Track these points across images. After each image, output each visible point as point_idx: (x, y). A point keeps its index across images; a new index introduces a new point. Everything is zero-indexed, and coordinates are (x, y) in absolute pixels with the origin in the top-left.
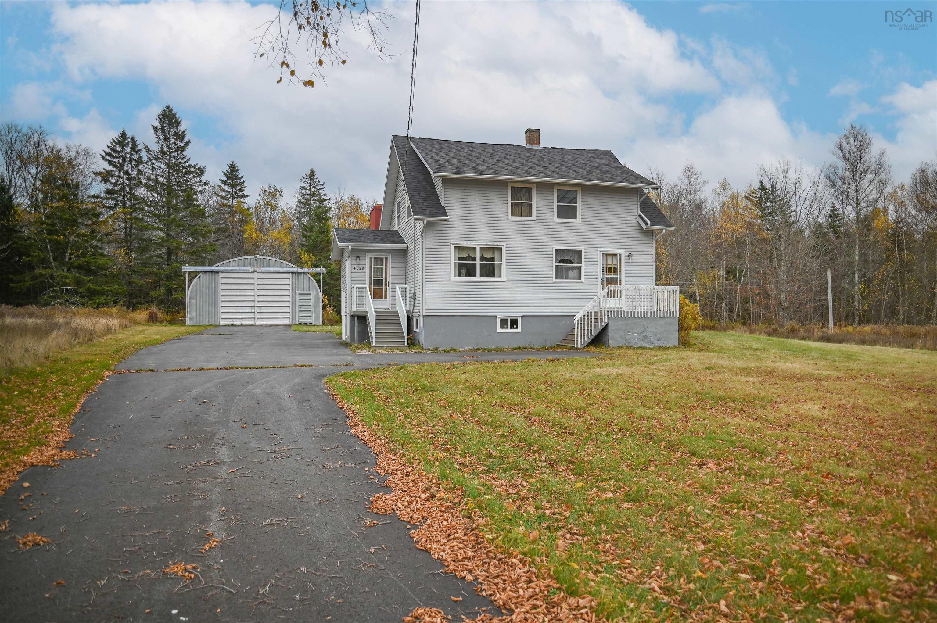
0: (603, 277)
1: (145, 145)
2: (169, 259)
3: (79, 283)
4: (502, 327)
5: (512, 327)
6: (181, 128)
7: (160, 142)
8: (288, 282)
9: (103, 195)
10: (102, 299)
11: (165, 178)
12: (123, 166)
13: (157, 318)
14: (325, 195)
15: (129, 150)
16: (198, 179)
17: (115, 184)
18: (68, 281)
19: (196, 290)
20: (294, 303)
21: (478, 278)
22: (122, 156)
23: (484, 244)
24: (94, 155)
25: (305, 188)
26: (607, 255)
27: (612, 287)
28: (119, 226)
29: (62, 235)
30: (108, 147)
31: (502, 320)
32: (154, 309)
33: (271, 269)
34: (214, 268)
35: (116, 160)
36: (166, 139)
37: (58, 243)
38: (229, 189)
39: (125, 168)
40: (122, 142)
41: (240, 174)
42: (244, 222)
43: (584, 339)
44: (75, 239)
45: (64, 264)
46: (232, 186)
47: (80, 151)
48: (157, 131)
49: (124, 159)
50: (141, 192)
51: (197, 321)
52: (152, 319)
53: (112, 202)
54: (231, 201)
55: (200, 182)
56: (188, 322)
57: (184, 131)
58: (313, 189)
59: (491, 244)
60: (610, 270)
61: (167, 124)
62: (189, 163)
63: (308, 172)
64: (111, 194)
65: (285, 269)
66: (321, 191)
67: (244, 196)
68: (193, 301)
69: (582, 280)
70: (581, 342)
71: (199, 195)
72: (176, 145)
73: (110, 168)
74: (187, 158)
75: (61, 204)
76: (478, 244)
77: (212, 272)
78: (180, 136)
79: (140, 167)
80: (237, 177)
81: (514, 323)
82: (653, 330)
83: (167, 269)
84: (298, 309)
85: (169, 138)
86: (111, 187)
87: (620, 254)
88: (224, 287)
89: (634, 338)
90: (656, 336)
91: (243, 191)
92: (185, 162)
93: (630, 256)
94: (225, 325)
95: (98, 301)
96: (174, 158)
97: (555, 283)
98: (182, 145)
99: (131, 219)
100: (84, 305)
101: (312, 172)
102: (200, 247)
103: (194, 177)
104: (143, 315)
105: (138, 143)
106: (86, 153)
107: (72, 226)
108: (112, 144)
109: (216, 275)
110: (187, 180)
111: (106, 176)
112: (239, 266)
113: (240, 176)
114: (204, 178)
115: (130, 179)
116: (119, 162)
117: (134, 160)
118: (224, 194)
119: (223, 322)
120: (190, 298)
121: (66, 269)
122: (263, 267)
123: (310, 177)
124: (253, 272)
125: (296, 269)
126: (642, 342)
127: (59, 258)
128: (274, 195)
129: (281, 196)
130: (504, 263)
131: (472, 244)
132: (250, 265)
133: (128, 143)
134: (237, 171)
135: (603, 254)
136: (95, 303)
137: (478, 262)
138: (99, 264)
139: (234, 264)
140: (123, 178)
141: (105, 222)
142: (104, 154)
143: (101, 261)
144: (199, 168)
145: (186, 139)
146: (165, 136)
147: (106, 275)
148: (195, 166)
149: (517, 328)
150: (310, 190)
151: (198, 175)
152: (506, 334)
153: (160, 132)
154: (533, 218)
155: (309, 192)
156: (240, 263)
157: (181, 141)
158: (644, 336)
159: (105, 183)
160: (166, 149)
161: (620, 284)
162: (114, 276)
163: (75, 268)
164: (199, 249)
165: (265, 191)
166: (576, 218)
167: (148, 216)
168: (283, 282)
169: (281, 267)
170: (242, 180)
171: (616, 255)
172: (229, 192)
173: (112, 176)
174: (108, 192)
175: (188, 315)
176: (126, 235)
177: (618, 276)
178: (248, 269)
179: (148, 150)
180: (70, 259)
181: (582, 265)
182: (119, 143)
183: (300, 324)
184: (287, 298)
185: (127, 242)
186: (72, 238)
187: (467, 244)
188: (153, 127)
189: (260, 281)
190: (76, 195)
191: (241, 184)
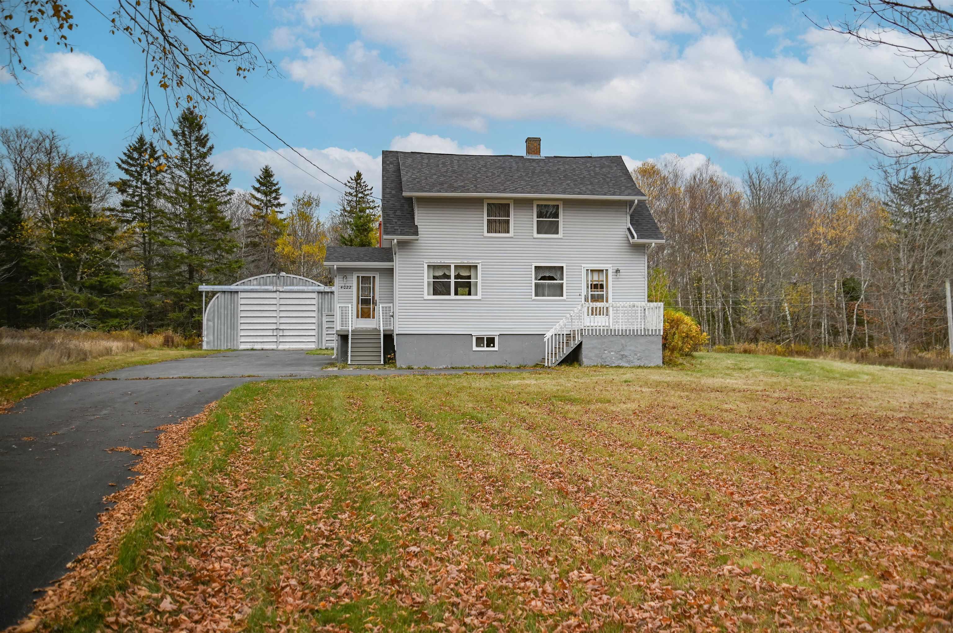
0: (588, 294)
1: (163, 151)
2: (191, 278)
3: (91, 304)
4: (478, 345)
5: (488, 346)
6: (204, 132)
7: (181, 148)
8: (314, 302)
9: (120, 208)
10: (115, 321)
11: (186, 188)
12: (141, 175)
13: (173, 342)
14: (373, 201)
15: (147, 157)
16: (222, 189)
17: (133, 196)
18: (78, 302)
19: (214, 311)
20: (320, 325)
21: (453, 296)
22: (140, 164)
23: (459, 262)
24: (107, 165)
25: (351, 194)
26: (592, 271)
27: (599, 305)
28: (137, 241)
29: (72, 252)
30: (125, 154)
31: (477, 339)
32: (170, 332)
33: (295, 288)
34: (233, 287)
35: (133, 169)
36: (188, 144)
37: (69, 261)
38: (263, 198)
39: (144, 177)
40: (140, 149)
41: (275, 179)
42: (278, 234)
43: (555, 357)
44: (88, 257)
45: (75, 284)
46: (266, 194)
47: (92, 160)
48: (177, 136)
49: (142, 167)
50: (161, 203)
51: (214, 345)
52: (168, 343)
53: (129, 216)
54: (265, 211)
55: (225, 191)
56: (205, 347)
57: (207, 136)
58: (360, 195)
59: (466, 262)
60: (595, 287)
61: (187, 127)
62: (212, 170)
63: (354, 175)
64: (128, 206)
65: (310, 288)
66: (368, 197)
67: (279, 205)
68: (211, 323)
69: (565, 297)
70: (552, 360)
71: (224, 206)
72: (198, 151)
73: (127, 177)
74: (210, 165)
75: (72, 218)
76: (452, 262)
77: (231, 292)
78: (202, 141)
79: (159, 177)
80: (272, 183)
81: (491, 341)
82: (633, 348)
83: (188, 290)
84: (325, 332)
85: (190, 144)
86: (129, 199)
87: (607, 270)
88: (243, 308)
89: (611, 357)
90: (636, 354)
91: (278, 199)
92: (208, 170)
93: (618, 271)
94: (244, 350)
95: (111, 323)
96: (195, 165)
97: (534, 300)
98: (205, 150)
99: (149, 234)
100: (94, 328)
101: (359, 175)
102: (225, 264)
103: (218, 186)
104: (158, 339)
105: (157, 149)
106: (99, 161)
107: (83, 243)
108: (129, 151)
109: (236, 295)
110: (210, 190)
111: (122, 187)
112: (260, 285)
113: (275, 182)
114: (229, 187)
115: (149, 189)
116: (136, 171)
117: (153, 168)
118: (256, 203)
119: (242, 347)
120: (208, 320)
121: (77, 289)
122: (287, 285)
123: (356, 180)
124: (276, 292)
125: (322, 288)
126: (620, 361)
127: (70, 278)
128: (309, 203)
129: (317, 205)
130: (479, 280)
131: (446, 261)
132: (272, 283)
133: (146, 150)
134: (272, 176)
135: (587, 270)
136: (107, 326)
137: (453, 280)
138: (113, 283)
139: (255, 282)
140: (141, 188)
141: (120, 238)
142: (120, 162)
143: (114, 280)
144: (223, 176)
145: (209, 145)
146: (186, 141)
147: (120, 295)
148: (219, 174)
149: (494, 346)
150: (356, 196)
151: (222, 185)
152: (482, 353)
153: (180, 137)
154: (511, 234)
155: (355, 199)
156: (262, 282)
157: (204, 147)
158: (622, 355)
159: (122, 194)
160: (187, 156)
161: (607, 301)
162: (128, 297)
163: (86, 287)
164: (224, 266)
165: (299, 200)
166: (557, 233)
167: (167, 230)
168: (308, 302)
169: (306, 285)
170: (277, 187)
171: (603, 270)
172: (262, 201)
173: (130, 186)
174: (125, 204)
175: (205, 339)
176: (145, 251)
177: (604, 293)
178: (270, 288)
179: (167, 158)
180: (82, 278)
181: (564, 282)
182: (135, 149)
183: (327, 349)
184: (314, 320)
185: (145, 258)
186: (84, 256)
187: (441, 263)
188: (173, 131)
189: (282, 301)
190: (88, 208)
191: (276, 191)
